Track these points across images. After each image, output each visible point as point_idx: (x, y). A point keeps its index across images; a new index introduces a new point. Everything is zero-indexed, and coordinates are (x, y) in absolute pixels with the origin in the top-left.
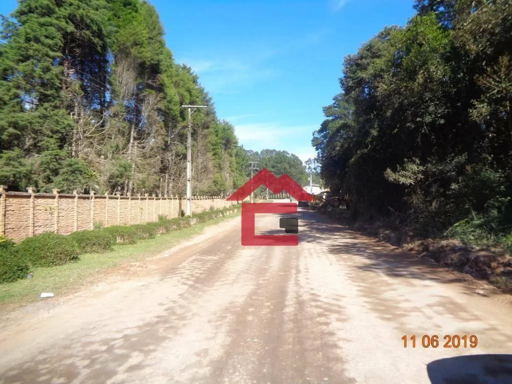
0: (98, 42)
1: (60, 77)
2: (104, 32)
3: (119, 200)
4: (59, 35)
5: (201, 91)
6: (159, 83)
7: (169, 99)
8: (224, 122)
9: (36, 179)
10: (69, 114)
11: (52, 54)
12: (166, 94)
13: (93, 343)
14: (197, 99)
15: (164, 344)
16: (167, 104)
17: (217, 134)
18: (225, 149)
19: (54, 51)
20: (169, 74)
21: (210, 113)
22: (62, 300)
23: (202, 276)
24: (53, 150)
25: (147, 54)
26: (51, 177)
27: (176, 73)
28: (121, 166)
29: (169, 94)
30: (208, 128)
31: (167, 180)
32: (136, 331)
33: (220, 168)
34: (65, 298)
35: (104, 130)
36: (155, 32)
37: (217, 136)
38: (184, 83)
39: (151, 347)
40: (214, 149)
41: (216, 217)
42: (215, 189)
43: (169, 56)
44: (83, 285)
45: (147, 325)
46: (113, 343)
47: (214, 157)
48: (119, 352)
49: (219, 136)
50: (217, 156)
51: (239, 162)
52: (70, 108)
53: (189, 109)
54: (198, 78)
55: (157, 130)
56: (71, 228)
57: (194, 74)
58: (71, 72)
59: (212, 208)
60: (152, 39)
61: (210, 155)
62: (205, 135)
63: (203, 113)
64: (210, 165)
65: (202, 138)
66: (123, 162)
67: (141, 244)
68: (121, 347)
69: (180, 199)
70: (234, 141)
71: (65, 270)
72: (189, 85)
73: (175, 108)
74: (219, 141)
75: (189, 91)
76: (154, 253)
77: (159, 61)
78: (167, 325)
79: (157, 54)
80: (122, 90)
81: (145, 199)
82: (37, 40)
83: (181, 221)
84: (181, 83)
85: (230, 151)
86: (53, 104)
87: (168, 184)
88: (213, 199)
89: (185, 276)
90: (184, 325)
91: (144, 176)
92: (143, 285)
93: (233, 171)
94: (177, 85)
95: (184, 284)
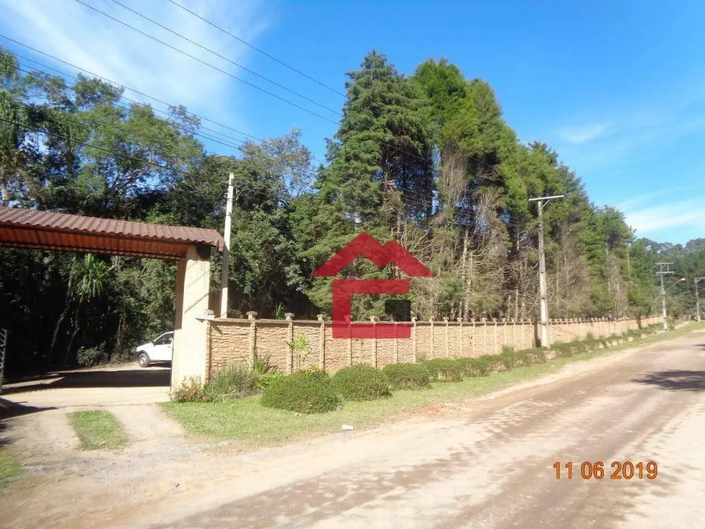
0: (418, 146)
1: (379, 192)
2: (424, 133)
3: (446, 327)
4: (377, 147)
5: (564, 172)
6: (497, 176)
7: (511, 193)
8: (607, 209)
9: (357, 305)
10: (390, 230)
11: (370, 168)
12: (507, 187)
13: (368, 473)
14: (557, 185)
15: (430, 484)
16: (508, 200)
17: (595, 228)
18: (611, 248)
19: (373, 165)
20: (511, 160)
21: (579, 200)
22: (358, 434)
23: (517, 425)
24: (372, 272)
25: (479, 144)
26: (371, 302)
27: (523, 157)
28: (450, 285)
29: (511, 187)
30: (577, 220)
31: (517, 298)
32: (410, 469)
33: (603, 276)
34: (363, 433)
35: (430, 243)
36: (489, 114)
37: (595, 230)
38: (534, 167)
39: (416, 485)
40: (590, 250)
41: (592, 349)
42: (595, 308)
43: (512, 137)
44: (383, 422)
45: (424, 466)
46: (385, 476)
47: (590, 262)
48: (385, 483)
49: (599, 229)
50: (595, 259)
51: (639, 264)
52: (392, 222)
53: (540, 203)
54: (557, 156)
55: (498, 235)
56: (390, 361)
57: (551, 152)
58: (392, 183)
59: (590, 336)
60: (486, 123)
61: (583, 258)
62: (572, 232)
63: (568, 202)
64: (584, 273)
65: (569, 236)
66: (452, 280)
67: (468, 382)
68: (390, 480)
69: (535, 324)
70: (625, 235)
71: (373, 406)
72: (542, 168)
73: (521, 203)
74: (598, 237)
75: (543, 177)
76: (477, 394)
77: (494, 149)
78: (444, 469)
79: (493, 141)
80: (450, 193)
81: (483, 325)
82: (356, 157)
83: (530, 355)
84: (530, 168)
85: (619, 249)
86: (372, 223)
87: (517, 303)
88: (591, 322)
89: (496, 422)
90: (461, 471)
91: (480, 296)
92: (443, 428)
93: (627, 280)
94: (523, 172)
95: (490, 431)
